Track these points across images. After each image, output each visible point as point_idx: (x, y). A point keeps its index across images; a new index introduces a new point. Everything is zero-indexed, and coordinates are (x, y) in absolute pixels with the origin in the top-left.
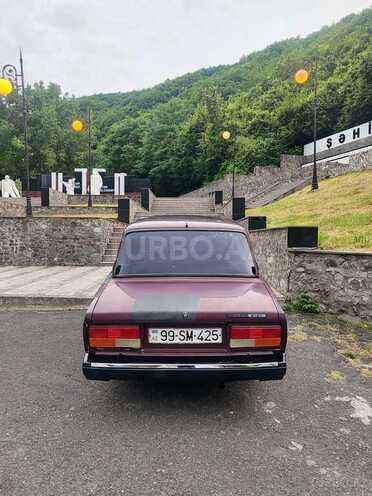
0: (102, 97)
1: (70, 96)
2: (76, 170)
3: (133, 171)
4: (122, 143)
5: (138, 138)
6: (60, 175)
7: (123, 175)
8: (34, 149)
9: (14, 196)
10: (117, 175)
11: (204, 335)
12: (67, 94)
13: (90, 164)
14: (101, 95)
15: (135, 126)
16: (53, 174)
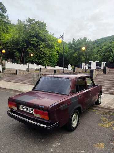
0: (103, 39)
1: (89, 40)
2: (90, 62)
3: (109, 61)
4: (106, 52)
5: (112, 50)
6: (85, 63)
7: (104, 63)
8: (79, 57)
9: (71, 69)
10: (102, 63)
11: (30, 110)
12: (88, 40)
13: (95, 59)
14: (103, 38)
15: (111, 46)
16: (83, 63)
